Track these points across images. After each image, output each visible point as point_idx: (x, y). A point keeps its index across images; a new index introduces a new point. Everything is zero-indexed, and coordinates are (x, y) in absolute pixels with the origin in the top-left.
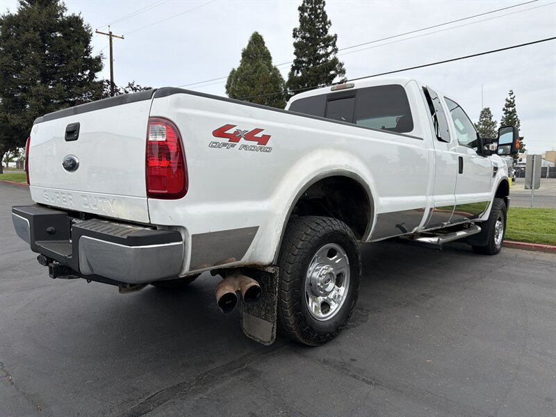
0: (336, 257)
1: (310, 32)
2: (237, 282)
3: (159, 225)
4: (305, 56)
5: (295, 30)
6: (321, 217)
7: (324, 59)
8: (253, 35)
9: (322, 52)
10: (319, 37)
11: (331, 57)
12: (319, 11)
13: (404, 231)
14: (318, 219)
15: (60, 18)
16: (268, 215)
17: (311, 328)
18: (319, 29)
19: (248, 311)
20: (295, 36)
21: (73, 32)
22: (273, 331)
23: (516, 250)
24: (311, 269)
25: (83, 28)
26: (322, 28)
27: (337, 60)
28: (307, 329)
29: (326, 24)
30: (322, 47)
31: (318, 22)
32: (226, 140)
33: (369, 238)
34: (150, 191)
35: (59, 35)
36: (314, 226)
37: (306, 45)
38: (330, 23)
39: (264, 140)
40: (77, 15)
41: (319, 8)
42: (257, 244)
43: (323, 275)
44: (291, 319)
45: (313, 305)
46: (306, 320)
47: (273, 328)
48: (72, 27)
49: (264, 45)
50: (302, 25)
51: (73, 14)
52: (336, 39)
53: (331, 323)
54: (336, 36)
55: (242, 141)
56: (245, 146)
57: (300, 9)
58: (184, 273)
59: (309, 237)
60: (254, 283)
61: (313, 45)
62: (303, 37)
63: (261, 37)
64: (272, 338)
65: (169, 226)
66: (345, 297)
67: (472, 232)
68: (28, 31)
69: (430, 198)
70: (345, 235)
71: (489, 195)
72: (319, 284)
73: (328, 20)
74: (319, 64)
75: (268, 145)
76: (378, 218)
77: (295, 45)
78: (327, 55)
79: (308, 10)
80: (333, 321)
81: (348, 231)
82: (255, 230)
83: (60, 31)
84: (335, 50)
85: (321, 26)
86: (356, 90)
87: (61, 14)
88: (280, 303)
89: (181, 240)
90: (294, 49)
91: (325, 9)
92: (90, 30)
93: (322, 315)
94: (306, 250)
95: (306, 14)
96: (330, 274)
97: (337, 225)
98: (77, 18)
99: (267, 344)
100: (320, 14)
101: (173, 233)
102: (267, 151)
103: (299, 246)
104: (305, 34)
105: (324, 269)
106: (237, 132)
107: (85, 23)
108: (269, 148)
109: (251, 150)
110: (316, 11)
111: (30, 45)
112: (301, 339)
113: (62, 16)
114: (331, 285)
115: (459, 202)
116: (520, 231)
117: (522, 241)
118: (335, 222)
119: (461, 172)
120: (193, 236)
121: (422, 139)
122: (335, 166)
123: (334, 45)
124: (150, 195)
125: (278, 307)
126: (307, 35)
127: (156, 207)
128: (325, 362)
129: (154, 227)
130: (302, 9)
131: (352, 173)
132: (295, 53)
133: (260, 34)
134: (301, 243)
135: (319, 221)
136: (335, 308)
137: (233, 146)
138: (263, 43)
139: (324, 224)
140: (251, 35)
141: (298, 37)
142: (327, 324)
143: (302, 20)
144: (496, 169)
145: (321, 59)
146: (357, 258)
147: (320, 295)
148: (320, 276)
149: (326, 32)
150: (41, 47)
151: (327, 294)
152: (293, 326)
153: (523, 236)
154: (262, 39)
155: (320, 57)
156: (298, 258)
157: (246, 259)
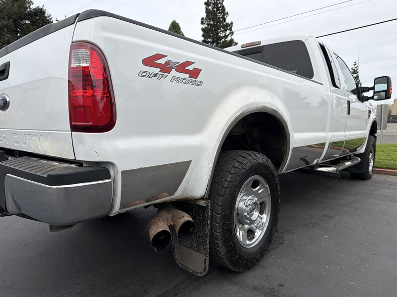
0: (259, 187)
1: (213, 20)
2: (169, 216)
3: (85, 161)
4: (210, 37)
5: (202, 19)
6: (246, 151)
7: (223, 40)
8: (172, 22)
9: (222, 35)
10: (220, 24)
11: (229, 38)
12: (219, 5)
13: (307, 163)
14: (244, 153)
15: (28, 10)
16: (200, 149)
17: (241, 256)
18: (220, 18)
19: (180, 242)
20: (202, 23)
21: (38, 20)
22: (205, 263)
23: (383, 176)
24: (238, 200)
25: (46, 17)
26: (222, 18)
27: (233, 40)
28: (237, 258)
29: (224, 15)
30: (222, 31)
31: (219, 13)
32: (157, 70)
33: (284, 169)
34: (73, 123)
35: (27, 22)
36: (241, 159)
37: (211, 30)
38: (227, 14)
39: (195, 73)
40: (41, 7)
41: (220, 3)
42: (190, 178)
43: (249, 205)
44: (222, 250)
45: (240, 234)
46: (236, 249)
47: (205, 260)
48: (37, 16)
49: (180, 30)
50: (207, 16)
51: (38, 7)
52: (232, 26)
53: (257, 248)
54: (232, 23)
55: (174, 73)
56: (176, 78)
57: (206, 3)
58: (114, 212)
59: (238, 170)
60: (187, 218)
61: (215, 30)
62: (208, 25)
63: (178, 24)
64: (205, 269)
65: (96, 162)
66: (267, 224)
67: (356, 162)
68: (4, 18)
69: (330, 134)
70: (267, 167)
71: (365, 133)
72: (246, 214)
73: (226, 11)
74: (220, 43)
75: (199, 78)
76: (293, 152)
77: (203, 30)
78: (226, 36)
79: (212, 4)
80: (258, 247)
81: (270, 163)
82: (188, 164)
83: (28, 19)
84: (232, 33)
85: (221, 16)
86: (263, 46)
87: (29, 7)
88: (212, 235)
89: (109, 177)
90: (202, 33)
91: (224, 3)
92: (51, 19)
93: (248, 242)
94: (235, 183)
95: (210, 8)
96: (255, 203)
97: (261, 158)
98: (41, 9)
99: (200, 275)
100: (220, 7)
101: (100, 170)
102: (198, 85)
103: (229, 179)
104: (210, 22)
105: (249, 200)
106: (167, 63)
107: (47, 14)
108: (200, 82)
109: (183, 82)
110: (218, 5)
111: (5, 29)
112: (231, 268)
113: (30, 8)
114: (256, 214)
115: (348, 138)
116: (382, 161)
117: (386, 168)
118: (259, 156)
119: (349, 113)
120: (123, 173)
121: (323, 85)
122: (260, 103)
123: (231, 29)
124: (74, 128)
125: (210, 240)
126: (212, 23)
127: (81, 142)
128: (255, 289)
129: (80, 164)
130: (207, 4)
131: (273, 109)
132: (203, 36)
133: (177, 22)
134: (230, 176)
135: (245, 155)
136: (259, 234)
137: (164, 77)
138: (180, 28)
139: (250, 158)
140: (170, 23)
141: (204, 24)
142: (253, 250)
143: (207, 11)
144: (370, 112)
145: (222, 39)
146: (277, 187)
147: (247, 223)
148: (246, 206)
149: (225, 21)
150: (14, 31)
151: (252, 222)
152: (224, 257)
153: (386, 165)
154: (179, 26)
155: (221, 38)
156: (228, 190)
157: (178, 194)
